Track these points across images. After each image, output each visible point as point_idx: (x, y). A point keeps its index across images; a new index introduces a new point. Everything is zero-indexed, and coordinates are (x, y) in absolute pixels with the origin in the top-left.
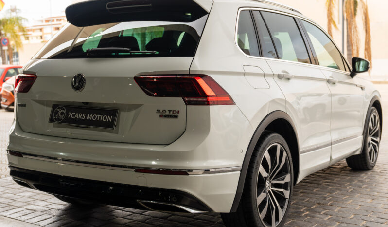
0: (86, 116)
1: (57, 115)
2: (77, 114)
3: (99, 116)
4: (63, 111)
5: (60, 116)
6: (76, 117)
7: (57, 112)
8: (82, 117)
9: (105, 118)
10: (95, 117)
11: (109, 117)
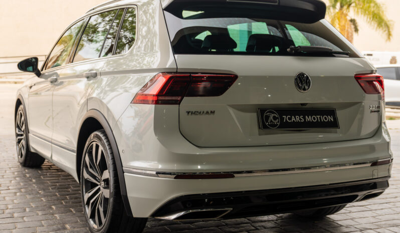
0: (304, 118)
1: (269, 121)
2: (293, 117)
3: (318, 117)
4: (275, 115)
5: (273, 120)
6: (294, 121)
7: (267, 117)
8: (300, 119)
9: (326, 118)
10: (314, 119)
11: (329, 117)
